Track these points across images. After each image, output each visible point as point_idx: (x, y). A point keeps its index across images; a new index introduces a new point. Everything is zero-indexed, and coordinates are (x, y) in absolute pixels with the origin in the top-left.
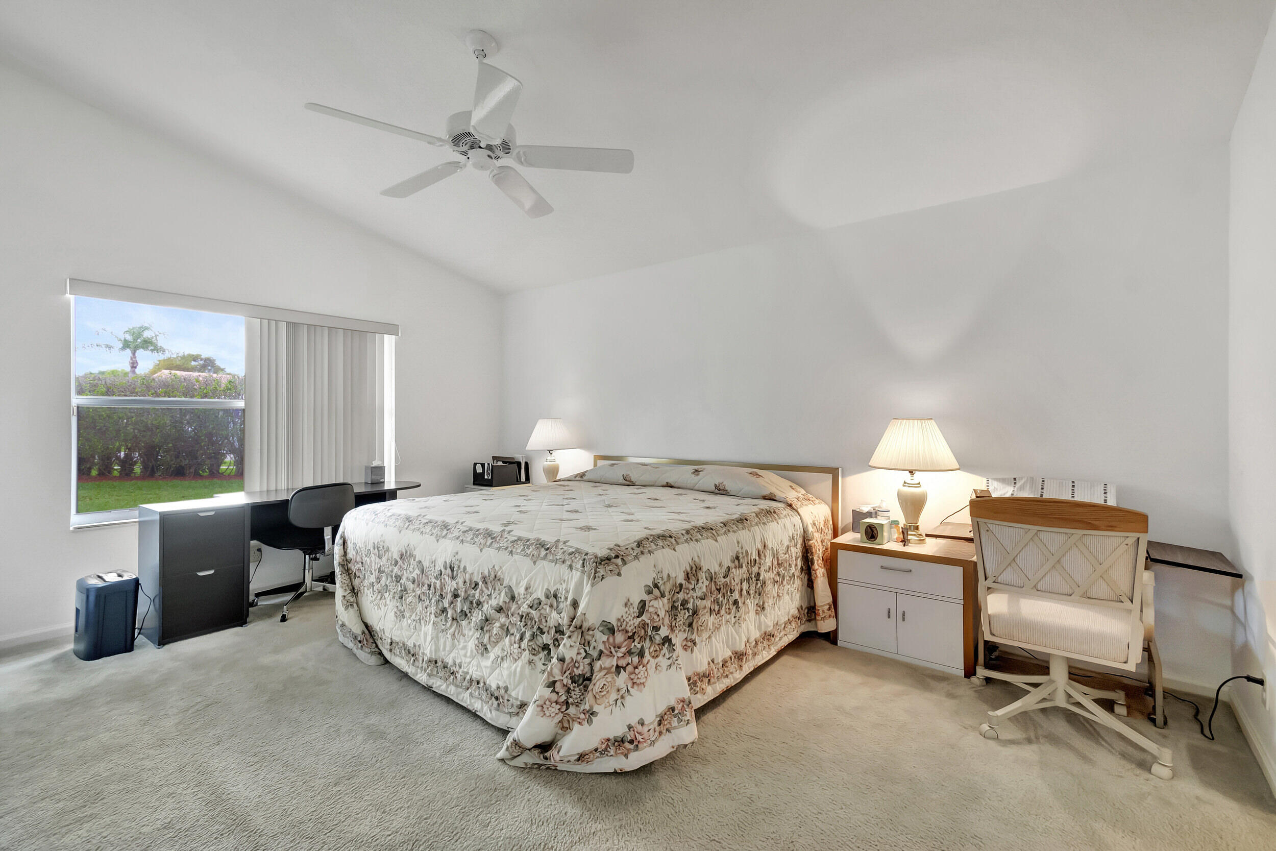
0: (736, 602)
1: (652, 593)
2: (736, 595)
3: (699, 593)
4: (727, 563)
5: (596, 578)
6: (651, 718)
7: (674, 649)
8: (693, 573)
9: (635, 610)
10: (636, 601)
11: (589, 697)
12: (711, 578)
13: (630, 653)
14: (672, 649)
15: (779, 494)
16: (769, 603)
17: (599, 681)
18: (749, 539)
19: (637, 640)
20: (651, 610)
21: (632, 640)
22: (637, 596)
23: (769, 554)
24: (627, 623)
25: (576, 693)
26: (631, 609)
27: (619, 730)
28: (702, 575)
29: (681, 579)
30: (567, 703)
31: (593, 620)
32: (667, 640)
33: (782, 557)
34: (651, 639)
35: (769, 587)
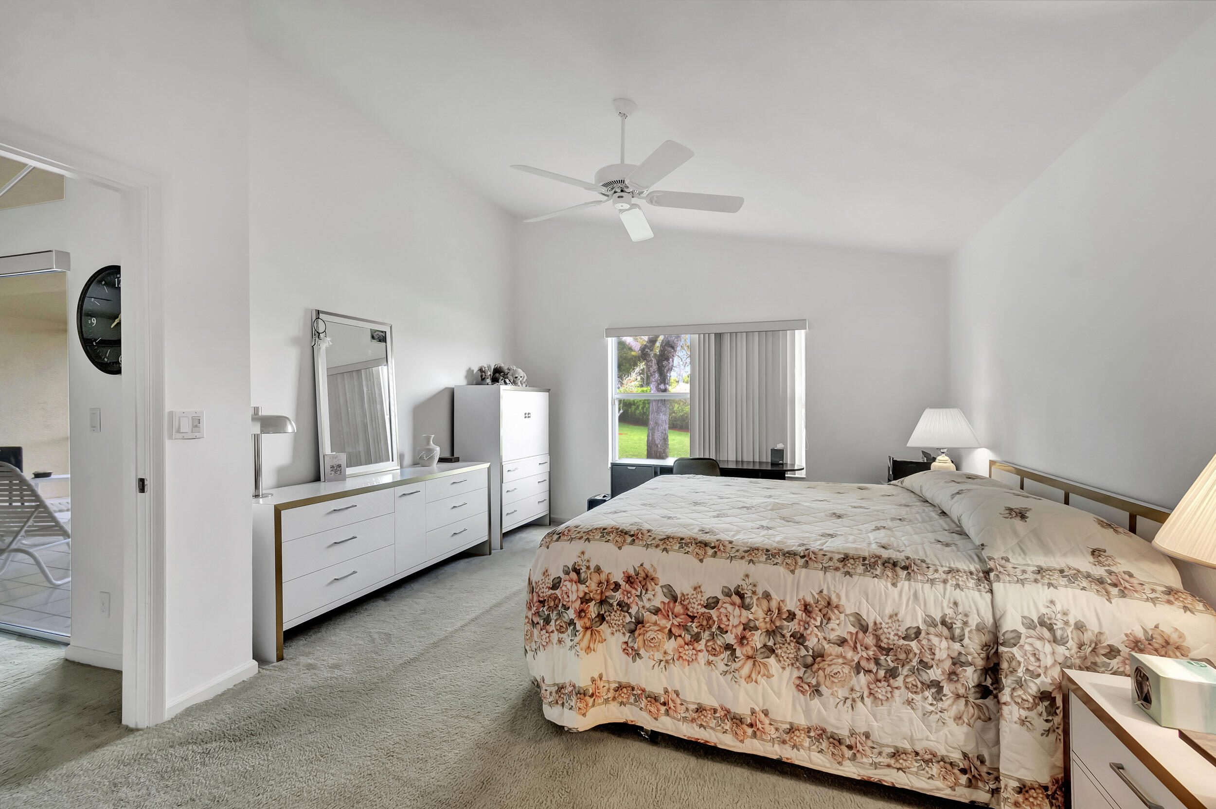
1: (568, 574)
7: (576, 634)
14: (575, 632)
19: (546, 607)
20: (564, 588)
21: (542, 605)
24: (540, 589)
26: (547, 579)
34: (559, 615)
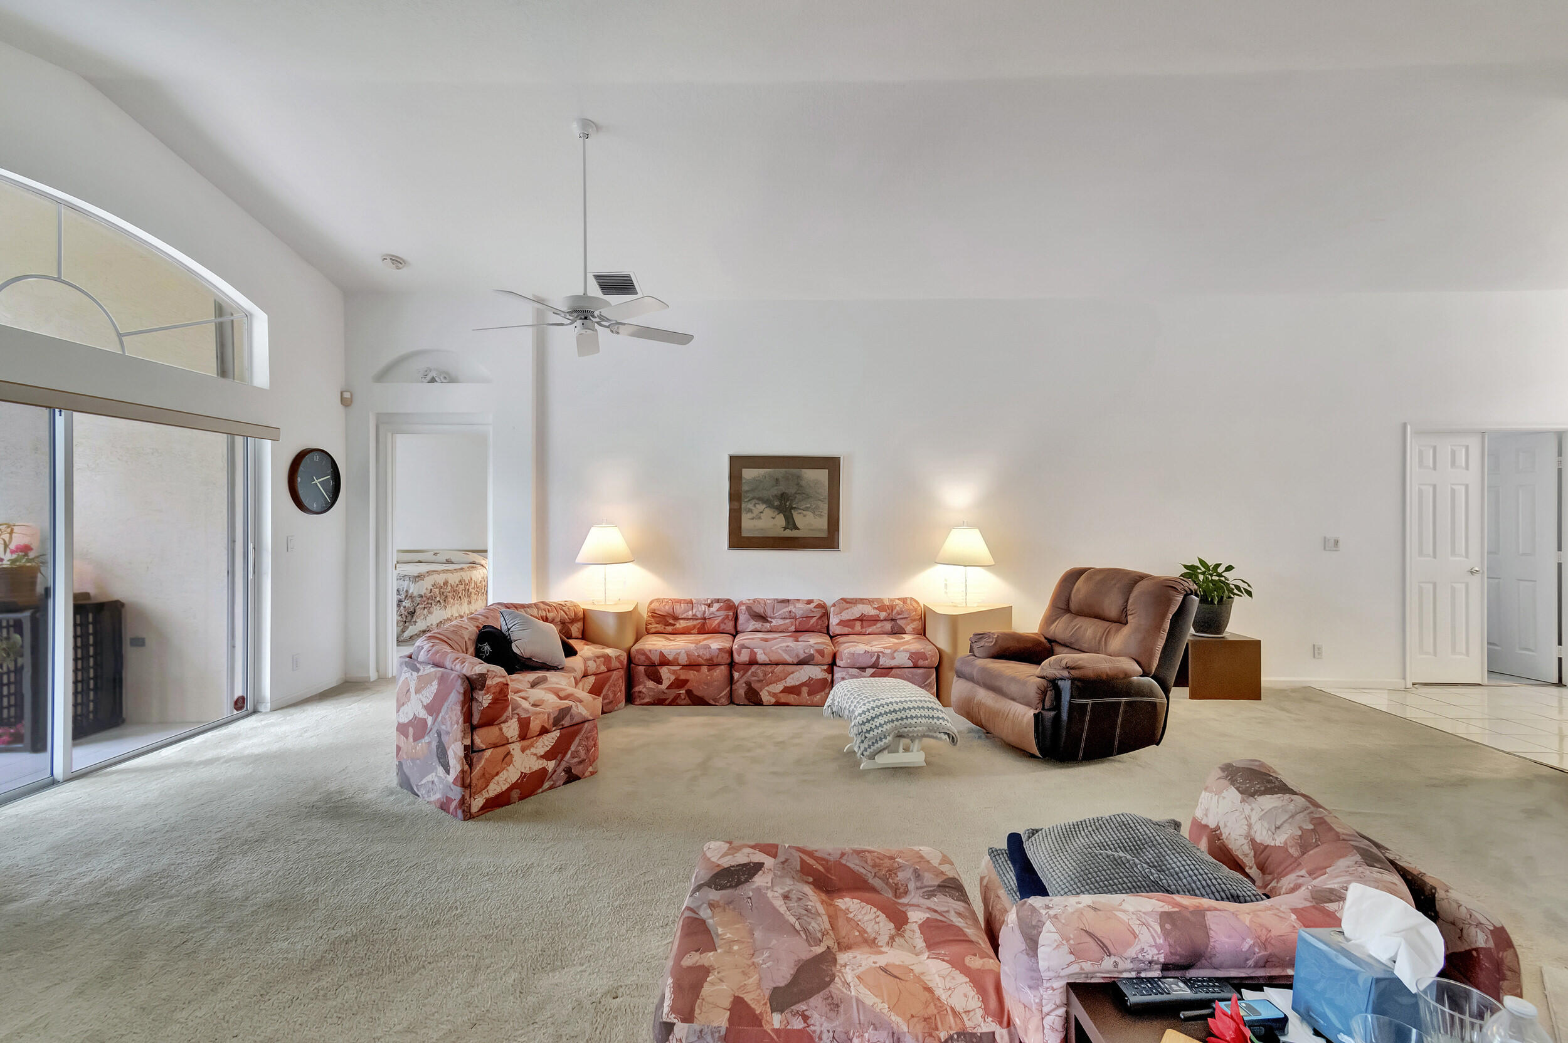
0: (460, 597)
2: (460, 595)
3: (447, 590)
4: (457, 582)
5: (415, 582)
6: (435, 623)
8: (446, 583)
9: (429, 591)
10: (429, 588)
11: (415, 617)
12: (451, 586)
13: (428, 603)
15: (477, 561)
16: (473, 601)
17: (418, 612)
18: (466, 576)
22: (430, 587)
23: (473, 582)
25: (409, 617)
27: (424, 628)
28: (449, 585)
29: (442, 585)
30: (405, 622)
31: (415, 594)
32: (439, 601)
33: (478, 585)
35: (473, 595)
